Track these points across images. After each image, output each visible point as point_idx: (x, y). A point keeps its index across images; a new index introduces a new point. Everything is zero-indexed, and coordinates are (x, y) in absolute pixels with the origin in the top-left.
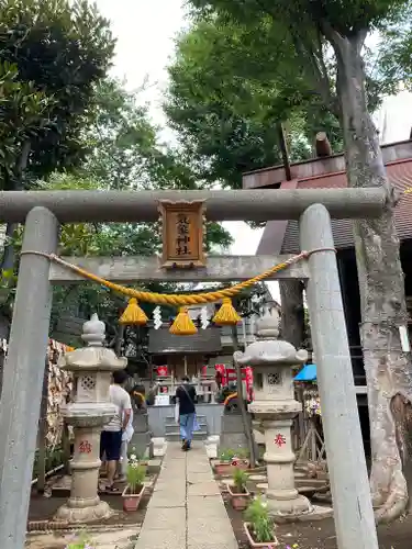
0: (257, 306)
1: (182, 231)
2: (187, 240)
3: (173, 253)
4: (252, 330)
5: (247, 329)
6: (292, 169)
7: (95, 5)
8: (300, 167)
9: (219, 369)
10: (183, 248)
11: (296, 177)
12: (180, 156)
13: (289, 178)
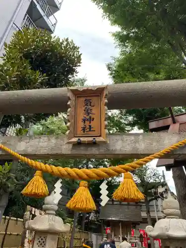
0: (162, 194)
1: (88, 112)
2: (91, 119)
3: (80, 131)
4: (160, 209)
5: (157, 208)
6: (175, 118)
7: (72, 40)
8: (180, 116)
9: (142, 232)
10: (88, 127)
11: (178, 122)
12: (117, 116)
13: (174, 122)
